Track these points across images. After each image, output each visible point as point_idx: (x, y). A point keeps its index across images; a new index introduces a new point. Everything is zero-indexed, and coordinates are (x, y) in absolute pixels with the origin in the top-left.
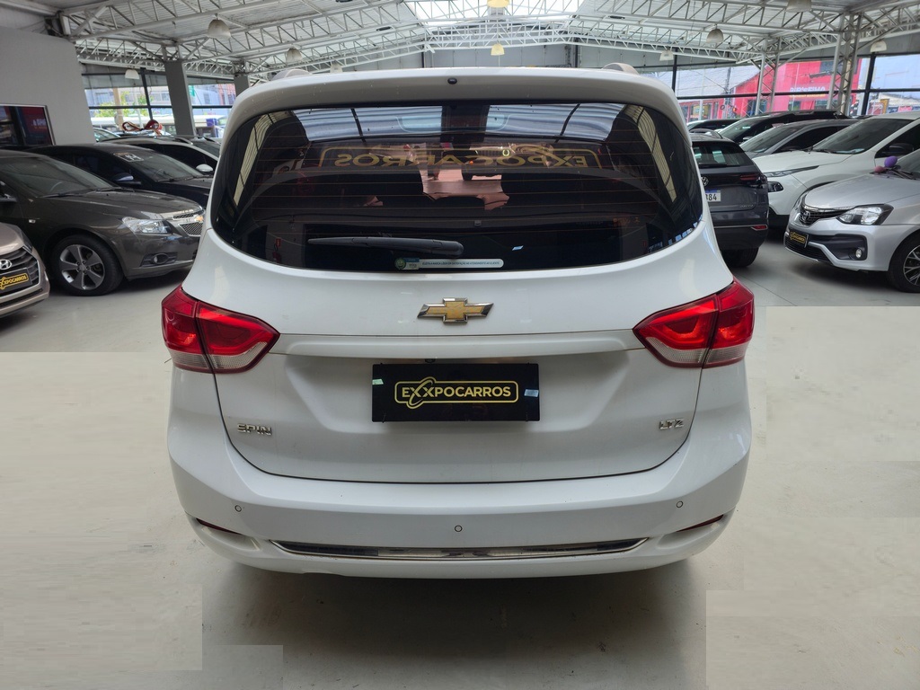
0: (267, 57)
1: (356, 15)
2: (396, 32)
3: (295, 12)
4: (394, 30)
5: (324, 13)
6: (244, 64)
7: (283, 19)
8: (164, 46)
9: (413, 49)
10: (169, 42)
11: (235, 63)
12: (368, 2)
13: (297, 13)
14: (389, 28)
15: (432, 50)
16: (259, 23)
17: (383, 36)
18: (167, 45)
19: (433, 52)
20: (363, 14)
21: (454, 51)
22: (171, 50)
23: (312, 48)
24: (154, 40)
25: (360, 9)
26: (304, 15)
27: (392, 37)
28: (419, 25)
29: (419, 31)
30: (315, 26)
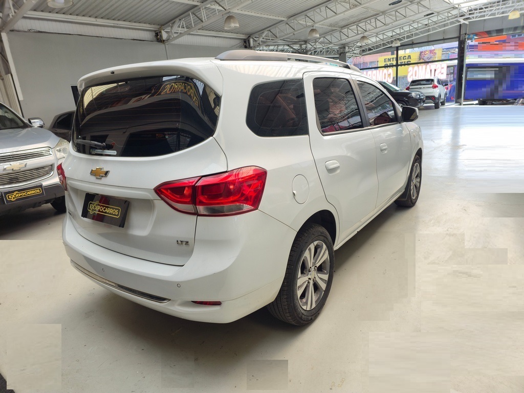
0: (357, 42)
1: (402, 11)
2: (437, 15)
3: (364, 16)
4: (436, 14)
5: (384, 13)
6: (345, 48)
7: (360, 21)
8: (301, 45)
9: (452, 23)
10: (303, 43)
11: (340, 48)
12: (411, 2)
13: (367, 16)
14: (433, 13)
15: (467, 22)
16: (347, 25)
17: (429, 19)
18: (302, 44)
19: (468, 23)
20: (407, 9)
21: (485, 20)
22: (304, 46)
23: (383, 34)
24: (295, 43)
25: (405, 7)
26: (372, 16)
27: (435, 19)
28: (454, 8)
29: (455, 12)
30: (377, 22)
